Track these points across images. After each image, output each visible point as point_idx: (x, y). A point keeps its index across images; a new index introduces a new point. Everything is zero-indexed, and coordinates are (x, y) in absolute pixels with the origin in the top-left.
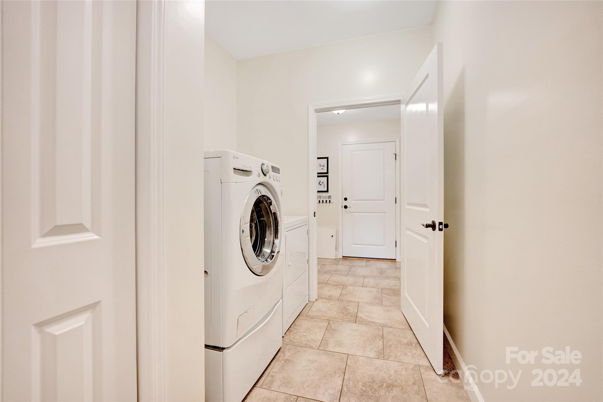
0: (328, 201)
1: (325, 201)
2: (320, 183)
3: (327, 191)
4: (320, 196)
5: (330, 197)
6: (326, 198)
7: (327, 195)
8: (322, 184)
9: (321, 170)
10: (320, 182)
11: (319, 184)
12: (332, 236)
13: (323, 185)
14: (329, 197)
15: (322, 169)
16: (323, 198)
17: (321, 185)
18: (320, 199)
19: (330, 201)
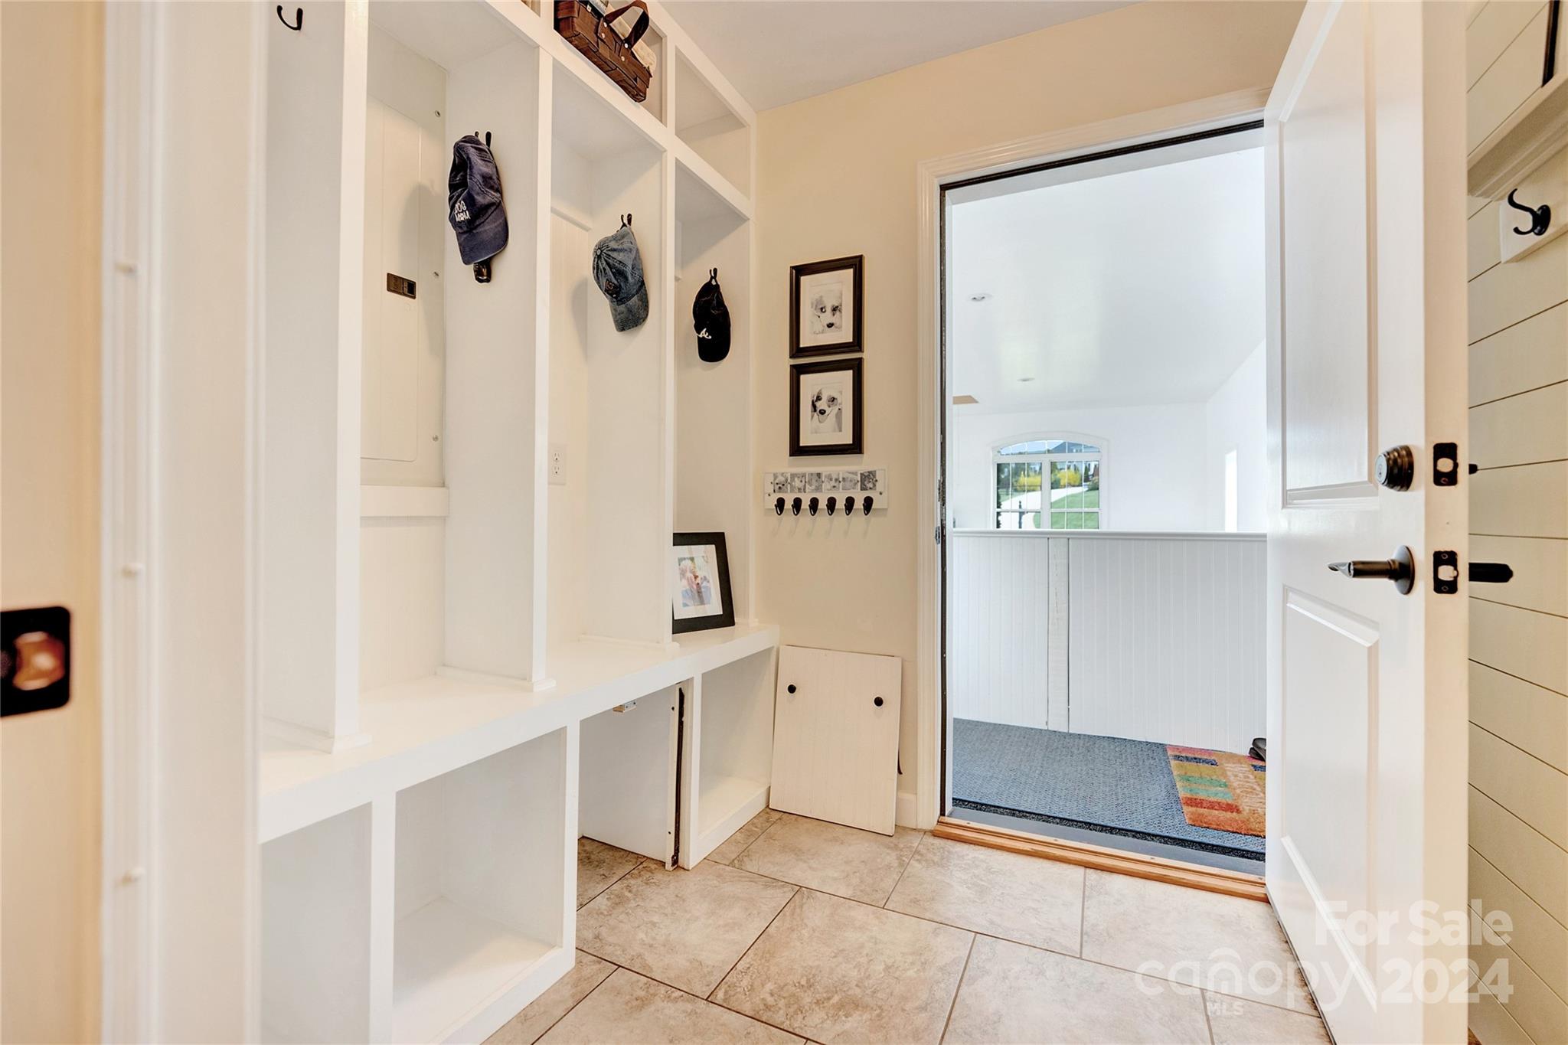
0: (859, 504)
1: (840, 504)
2: (820, 405)
3: (856, 447)
4: (819, 475)
5: (868, 479)
6: (848, 484)
7: (853, 468)
8: (828, 410)
9: (823, 332)
10: (819, 398)
11: (814, 407)
12: (879, 702)
13: (831, 412)
14: (863, 483)
15: (830, 325)
16: (833, 483)
17: (822, 412)
18: (818, 489)
19: (868, 503)
